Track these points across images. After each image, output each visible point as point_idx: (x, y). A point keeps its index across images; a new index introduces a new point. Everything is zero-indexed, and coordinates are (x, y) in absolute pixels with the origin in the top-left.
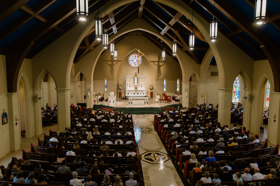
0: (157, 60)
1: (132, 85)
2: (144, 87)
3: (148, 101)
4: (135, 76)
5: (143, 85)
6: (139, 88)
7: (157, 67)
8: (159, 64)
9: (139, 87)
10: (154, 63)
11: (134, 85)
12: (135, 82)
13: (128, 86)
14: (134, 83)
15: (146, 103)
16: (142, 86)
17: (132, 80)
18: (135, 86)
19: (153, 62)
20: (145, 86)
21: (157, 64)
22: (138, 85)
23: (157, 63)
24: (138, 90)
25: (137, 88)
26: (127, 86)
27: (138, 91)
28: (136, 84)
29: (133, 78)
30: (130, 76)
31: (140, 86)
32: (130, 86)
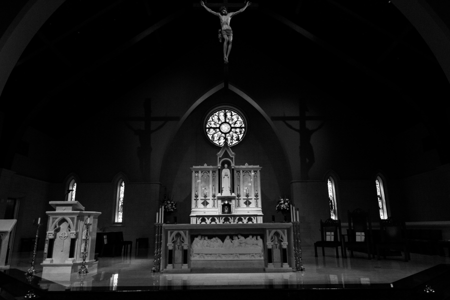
0: (297, 114)
1: (211, 197)
2: (257, 206)
3: (285, 245)
4: (223, 164)
5: (252, 196)
6: (239, 209)
7: (298, 135)
8: (303, 125)
9: (239, 206)
10: (289, 122)
11: (219, 195)
12: (223, 185)
13: (200, 202)
14: (220, 191)
15: (277, 254)
16: (248, 203)
17: (213, 180)
18: (223, 199)
19: (284, 119)
20: (259, 201)
21: (298, 127)
22: (234, 198)
23: (296, 124)
24: (234, 213)
25: (229, 206)
26: (193, 202)
27: (235, 216)
28: (226, 193)
29: (217, 172)
30: (205, 166)
31: (242, 202)
32: (205, 203)
